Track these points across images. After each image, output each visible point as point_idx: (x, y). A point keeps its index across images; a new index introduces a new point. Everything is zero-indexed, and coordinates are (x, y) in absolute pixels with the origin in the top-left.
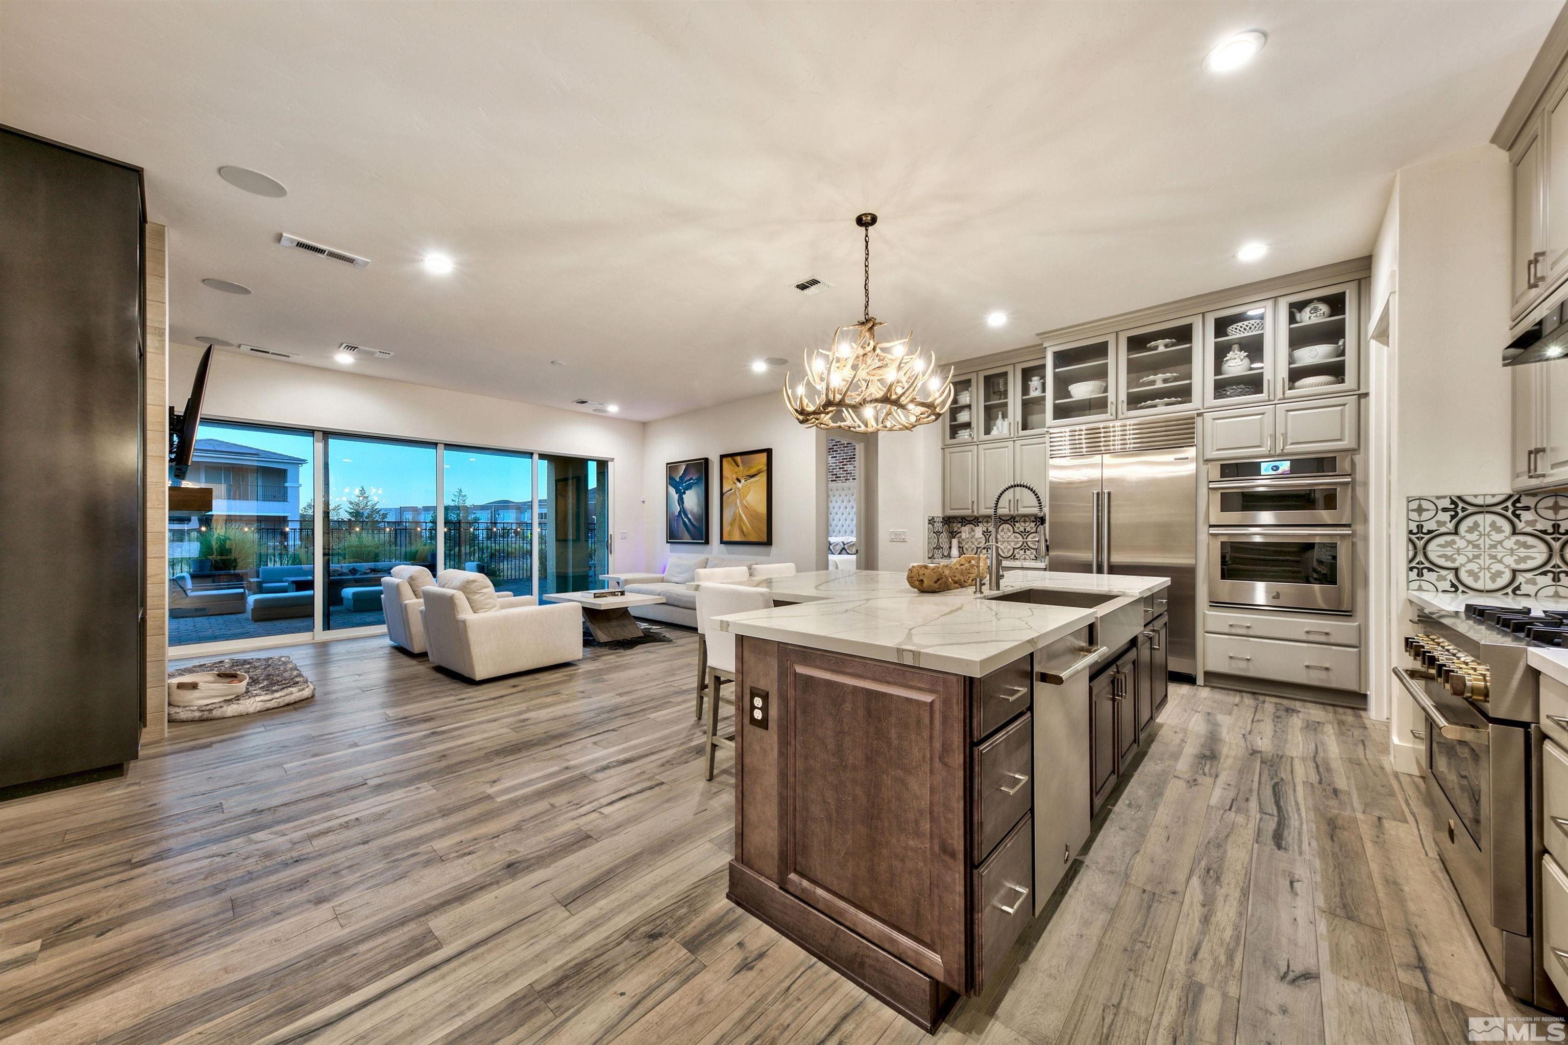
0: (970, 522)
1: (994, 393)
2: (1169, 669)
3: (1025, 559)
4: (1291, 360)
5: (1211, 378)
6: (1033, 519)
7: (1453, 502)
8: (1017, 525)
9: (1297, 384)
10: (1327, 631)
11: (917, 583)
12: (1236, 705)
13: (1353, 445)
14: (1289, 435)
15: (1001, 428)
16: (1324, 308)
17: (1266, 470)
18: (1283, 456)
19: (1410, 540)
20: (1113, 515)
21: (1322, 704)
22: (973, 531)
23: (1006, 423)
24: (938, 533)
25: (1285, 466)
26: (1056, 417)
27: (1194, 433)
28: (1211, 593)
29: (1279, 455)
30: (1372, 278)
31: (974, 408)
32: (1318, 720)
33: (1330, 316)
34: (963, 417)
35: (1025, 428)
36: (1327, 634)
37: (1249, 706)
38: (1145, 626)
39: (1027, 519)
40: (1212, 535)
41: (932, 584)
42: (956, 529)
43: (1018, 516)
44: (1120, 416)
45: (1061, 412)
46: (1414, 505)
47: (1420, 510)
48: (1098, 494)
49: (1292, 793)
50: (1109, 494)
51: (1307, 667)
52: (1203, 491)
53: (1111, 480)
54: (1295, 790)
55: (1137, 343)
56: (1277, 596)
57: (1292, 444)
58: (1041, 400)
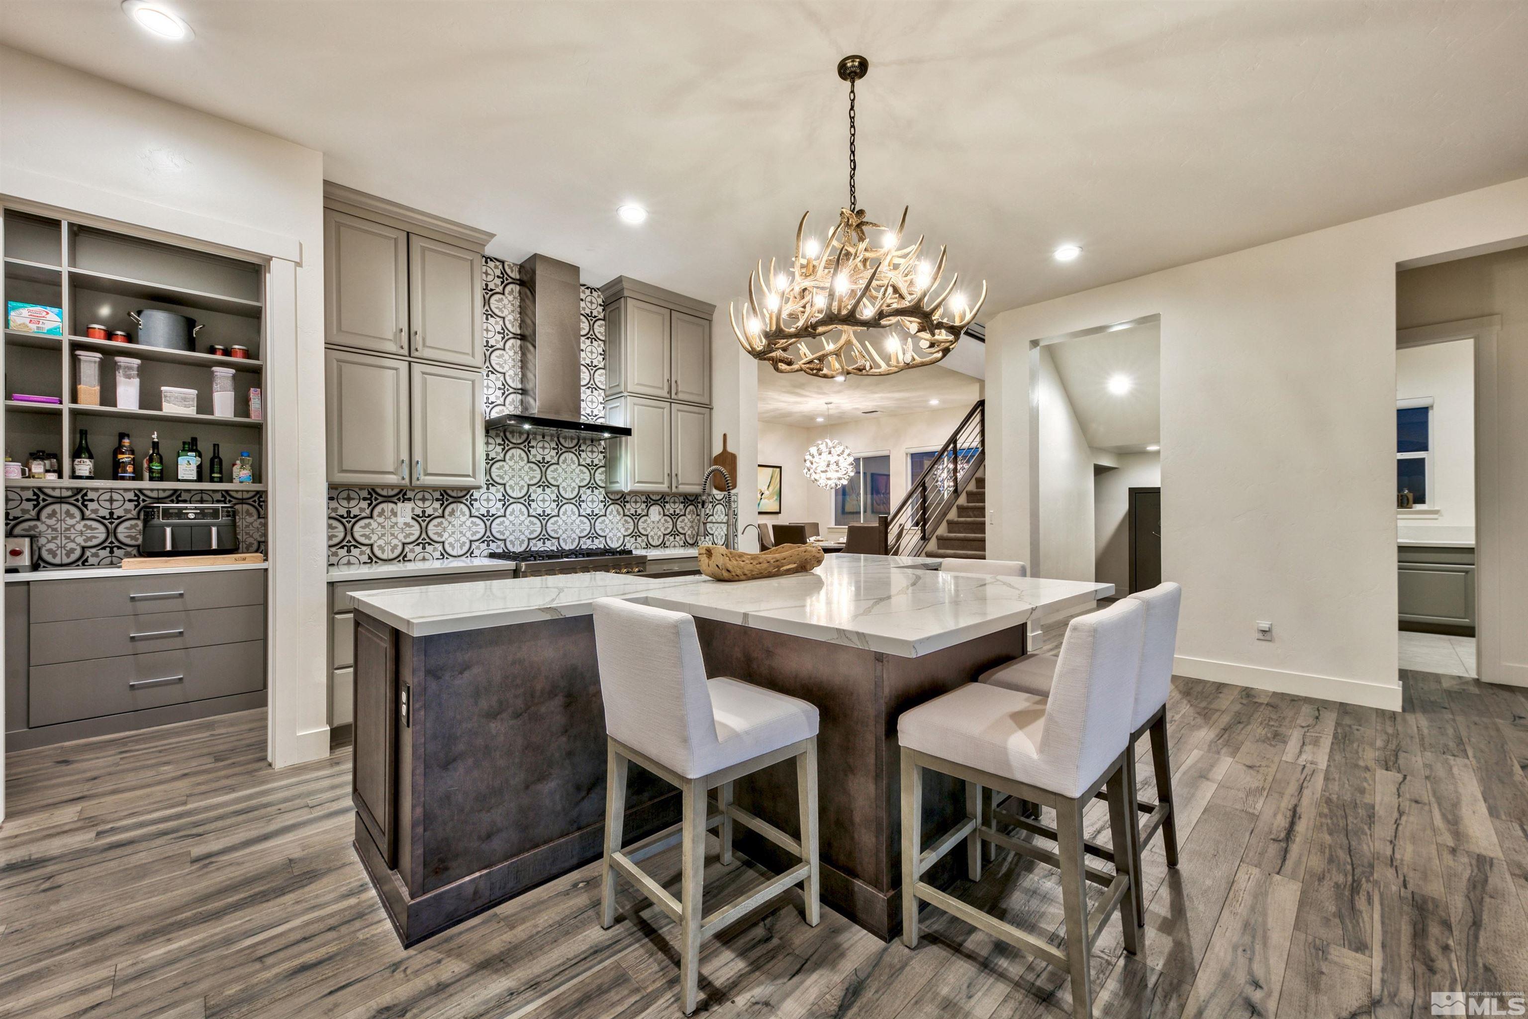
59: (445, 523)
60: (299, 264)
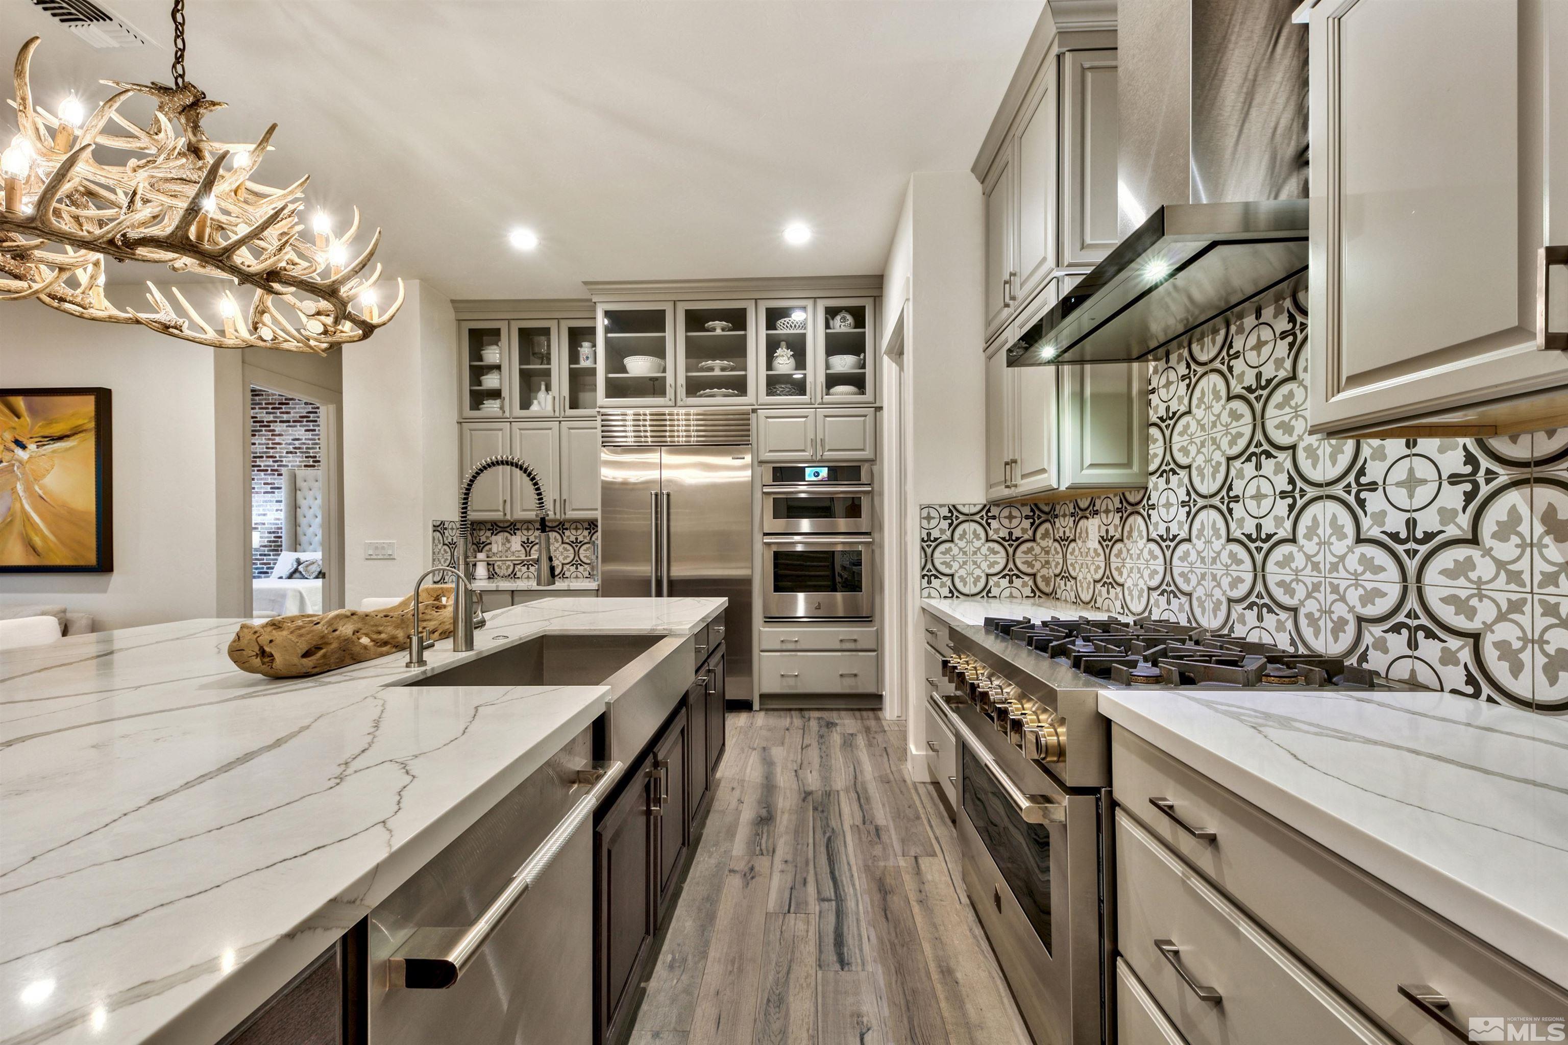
0: (504, 529)
1: (534, 354)
2: (727, 698)
3: (577, 577)
4: (828, 367)
5: (763, 373)
6: (586, 525)
7: (950, 511)
8: (567, 533)
9: (832, 390)
10: (855, 637)
11: (257, 661)
12: (788, 729)
13: (872, 456)
14: (827, 440)
15: (543, 403)
16: (850, 319)
17: (809, 475)
18: (821, 462)
19: (923, 548)
20: (672, 524)
21: (852, 710)
22: (508, 541)
23: (550, 397)
24: (452, 545)
25: (824, 472)
26: (609, 395)
27: (749, 430)
28: (765, 607)
29: (819, 461)
30: (885, 299)
31: (505, 368)
32: (851, 732)
33: (855, 328)
34: (490, 381)
35: (574, 405)
36: (855, 641)
37: (798, 728)
38: (697, 671)
39: (579, 526)
40: (766, 544)
41: (296, 660)
42: (483, 539)
43: (569, 521)
44: (679, 403)
45: (617, 389)
46: (925, 513)
47: (929, 518)
48: (656, 495)
49: (843, 848)
50: (668, 495)
51: (841, 675)
52: (758, 495)
53: (670, 481)
54: (846, 847)
55: (695, 320)
56: (818, 608)
57: (829, 450)
58: (592, 372)
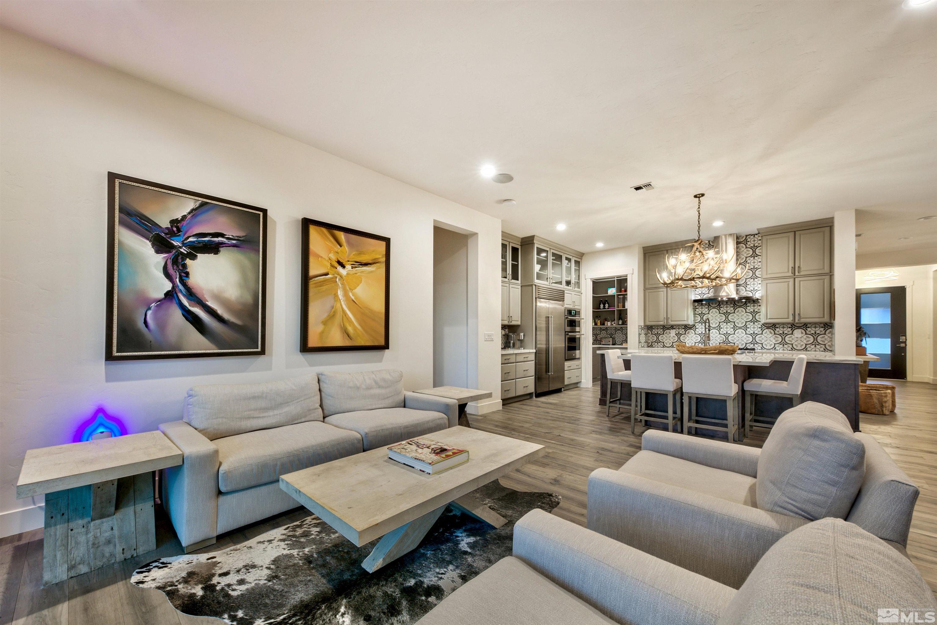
59: (686, 336)
60: (633, 274)
